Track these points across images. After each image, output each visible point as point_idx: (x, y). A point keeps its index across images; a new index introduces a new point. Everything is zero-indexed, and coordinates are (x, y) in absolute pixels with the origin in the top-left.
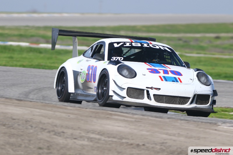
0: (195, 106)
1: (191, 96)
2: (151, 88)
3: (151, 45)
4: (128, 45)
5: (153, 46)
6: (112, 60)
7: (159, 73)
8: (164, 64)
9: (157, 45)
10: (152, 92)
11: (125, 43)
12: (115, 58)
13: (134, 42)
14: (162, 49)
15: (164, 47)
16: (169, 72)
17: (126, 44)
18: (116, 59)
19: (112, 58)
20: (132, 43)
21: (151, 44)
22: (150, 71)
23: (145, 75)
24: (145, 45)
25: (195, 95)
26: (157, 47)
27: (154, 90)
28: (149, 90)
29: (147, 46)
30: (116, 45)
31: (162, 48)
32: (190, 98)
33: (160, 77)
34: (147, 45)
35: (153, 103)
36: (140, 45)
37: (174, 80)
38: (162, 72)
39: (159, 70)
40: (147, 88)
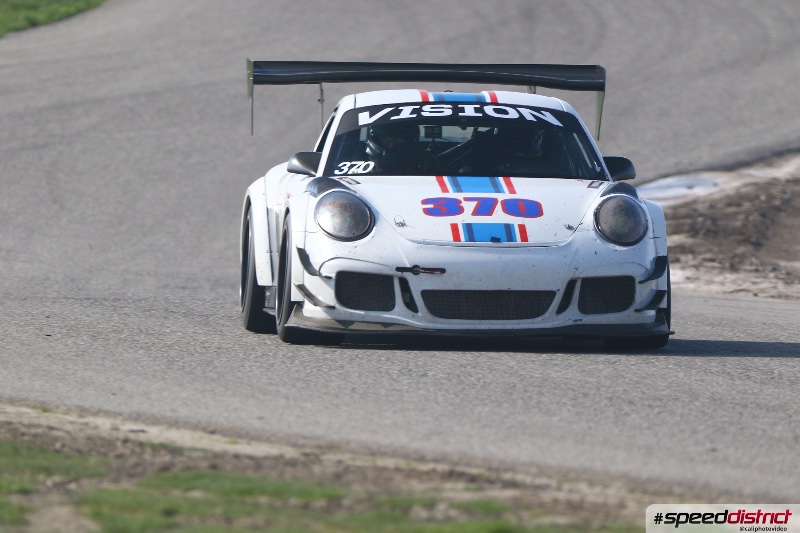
0: (576, 321)
1: (558, 285)
2: (415, 270)
3: (489, 110)
4: (406, 113)
5: (496, 110)
6: (337, 172)
7: (460, 210)
8: (507, 175)
9: (514, 107)
10: (418, 284)
11: (397, 108)
12: (348, 164)
13: (431, 99)
14: (529, 117)
15: (538, 109)
16: (499, 207)
17: (398, 112)
18: (350, 167)
19: (340, 165)
20: (424, 108)
21: (494, 102)
22: (431, 206)
23: (402, 225)
24: (470, 111)
25: (571, 284)
26: (513, 114)
27: (422, 275)
28: (408, 276)
29: (473, 114)
30: (364, 119)
31: (528, 115)
32: (552, 294)
33: (454, 227)
34: (476, 110)
35: (422, 320)
36: (448, 112)
37: (502, 234)
38: (469, 207)
39: (464, 204)
40: (399, 269)
